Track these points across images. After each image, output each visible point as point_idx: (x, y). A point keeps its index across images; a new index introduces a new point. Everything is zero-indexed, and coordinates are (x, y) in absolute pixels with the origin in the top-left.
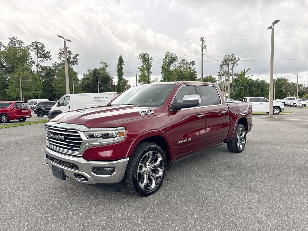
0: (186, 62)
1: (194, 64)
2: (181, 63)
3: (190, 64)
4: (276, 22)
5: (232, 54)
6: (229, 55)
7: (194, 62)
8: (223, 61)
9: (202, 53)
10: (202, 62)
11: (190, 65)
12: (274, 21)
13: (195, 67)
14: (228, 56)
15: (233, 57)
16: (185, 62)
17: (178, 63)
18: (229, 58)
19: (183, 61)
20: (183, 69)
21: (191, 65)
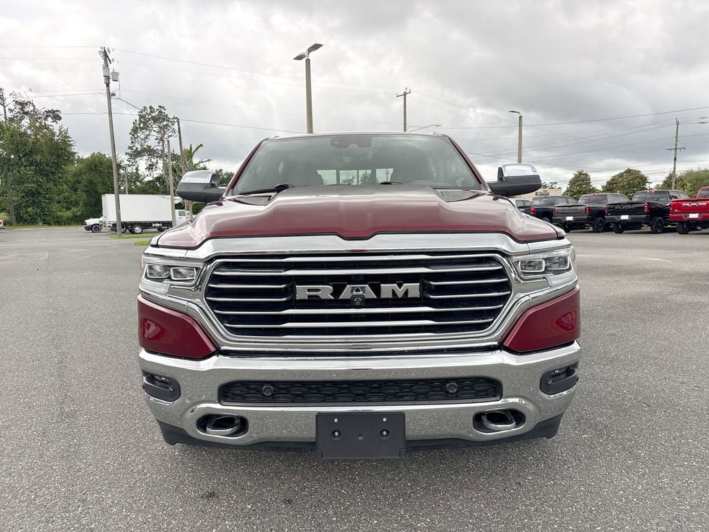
0: (32, 108)
1: (60, 118)
2: (17, 110)
3: (47, 116)
4: (316, 47)
5: (160, 107)
6: (151, 108)
7: (57, 111)
8: (138, 119)
9: (108, 90)
10: (110, 113)
11: (45, 119)
12: (313, 44)
13: (65, 127)
14: (149, 110)
15: (160, 112)
16: (29, 109)
17: (7, 108)
18: (153, 115)
19: (23, 105)
20: (29, 128)
21: (49, 119)
